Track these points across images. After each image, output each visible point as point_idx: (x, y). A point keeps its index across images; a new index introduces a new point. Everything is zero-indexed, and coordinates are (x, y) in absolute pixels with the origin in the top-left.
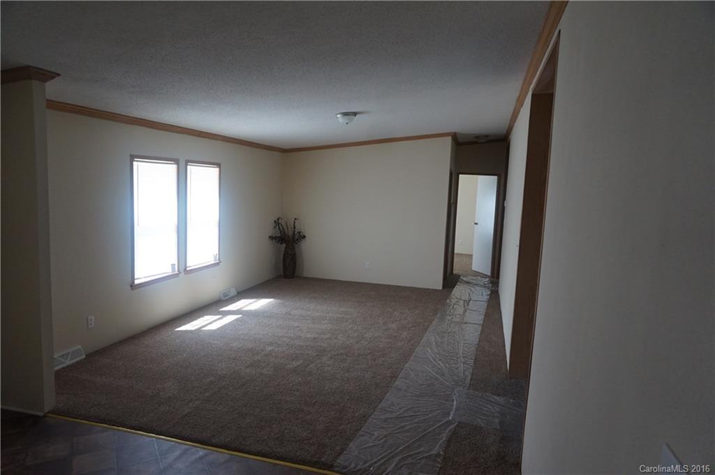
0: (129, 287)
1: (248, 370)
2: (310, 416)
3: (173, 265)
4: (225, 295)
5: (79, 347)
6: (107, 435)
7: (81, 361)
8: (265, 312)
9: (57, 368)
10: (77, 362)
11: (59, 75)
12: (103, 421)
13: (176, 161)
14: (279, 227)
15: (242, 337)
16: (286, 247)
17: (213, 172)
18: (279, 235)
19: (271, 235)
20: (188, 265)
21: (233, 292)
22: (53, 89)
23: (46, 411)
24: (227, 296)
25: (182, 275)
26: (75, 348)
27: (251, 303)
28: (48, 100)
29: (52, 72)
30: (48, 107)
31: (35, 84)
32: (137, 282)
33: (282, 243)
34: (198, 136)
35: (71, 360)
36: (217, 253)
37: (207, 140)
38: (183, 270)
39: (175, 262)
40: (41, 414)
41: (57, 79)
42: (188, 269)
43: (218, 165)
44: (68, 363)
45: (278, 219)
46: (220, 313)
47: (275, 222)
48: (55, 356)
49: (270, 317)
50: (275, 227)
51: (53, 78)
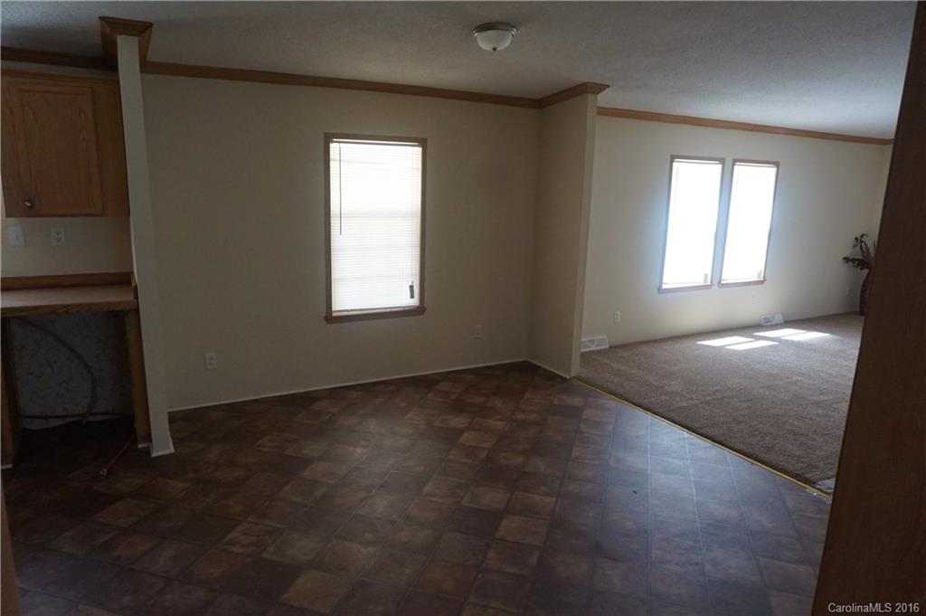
0: (656, 290)
1: (761, 390)
2: (812, 443)
3: (706, 275)
4: (767, 320)
5: (605, 337)
6: (611, 403)
7: (604, 350)
8: (812, 345)
9: (582, 350)
10: (601, 350)
11: (608, 86)
12: (613, 394)
13: (722, 161)
14: (861, 247)
15: (769, 362)
16: (868, 275)
17: (769, 173)
18: (860, 257)
19: (845, 256)
20: (723, 278)
21: (779, 319)
22: (604, 99)
23: (573, 375)
24: (770, 322)
25: (716, 287)
26: (601, 337)
27: (796, 334)
28: (599, 108)
29: (601, 85)
30: (599, 113)
31: (590, 97)
32: (664, 287)
33: (862, 269)
34: (752, 130)
35: (597, 346)
36: (763, 269)
37: (766, 134)
38: (716, 283)
39: (709, 272)
40: (568, 377)
41: (608, 89)
42: (723, 282)
43: (777, 164)
44: (594, 348)
45: (862, 236)
46: (753, 337)
47: (856, 239)
48: (583, 340)
49: (815, 351)
50: (855, 246)
51: (604, 89)
